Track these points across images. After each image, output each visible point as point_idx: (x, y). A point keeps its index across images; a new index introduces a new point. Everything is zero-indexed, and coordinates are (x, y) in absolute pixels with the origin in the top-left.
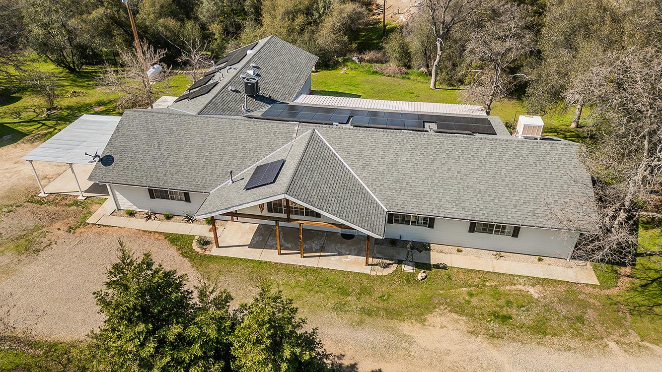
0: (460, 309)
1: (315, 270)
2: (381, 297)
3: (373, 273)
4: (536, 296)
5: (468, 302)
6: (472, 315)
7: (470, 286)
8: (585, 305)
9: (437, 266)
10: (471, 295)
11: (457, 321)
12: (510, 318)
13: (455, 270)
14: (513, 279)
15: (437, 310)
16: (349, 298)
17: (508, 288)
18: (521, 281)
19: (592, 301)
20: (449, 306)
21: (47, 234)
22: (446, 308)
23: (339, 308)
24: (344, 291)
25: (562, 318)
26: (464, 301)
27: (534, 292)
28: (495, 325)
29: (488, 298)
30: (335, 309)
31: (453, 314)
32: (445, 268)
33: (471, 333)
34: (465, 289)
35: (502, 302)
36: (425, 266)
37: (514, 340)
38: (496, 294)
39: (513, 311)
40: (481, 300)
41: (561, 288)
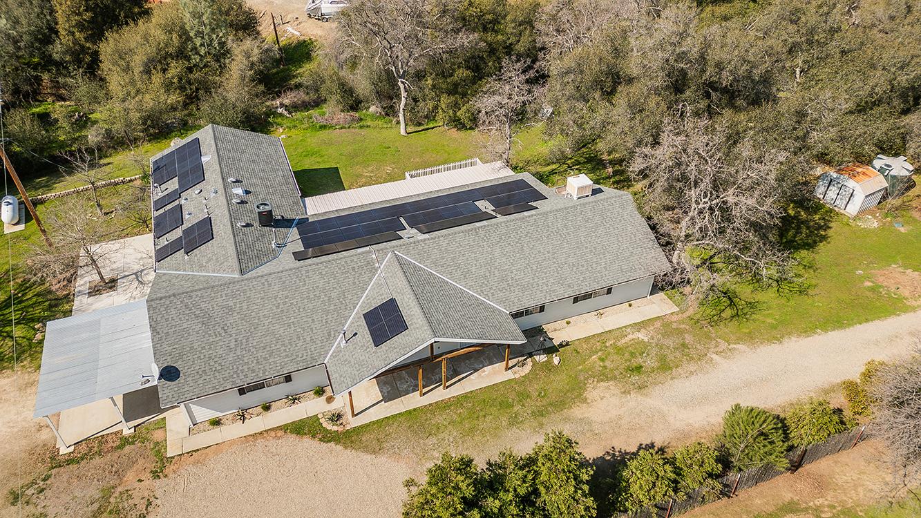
0: (604, 376)
1: (465, 397)
2: (539, 395)
3: (517, 376)
4: (646, 339)
5: (605, 367)
6: (615, 378)
7: (597, 353)
8: (680, 332)
9: (561, 345)
10: (602, 360)
11: (608, 388)
12: (641, 367)
13: (576, 342)
14: (622, 331)
15: (588, 385)
16: (516, 409)
17: (623, 341)
18: (629, 330)
19: (682, 326)
20: (594, 378)
21: (130, 493)
22: (593, 381)
23: (514, 421)
24: (505, 405)
25: (673, 350)
26: (601, 368)
27: (642, 336)
28: (635, 378)
29: (615, 357)
30: (511, 424)
31: (602, 383)
32: (567, 344)
33: (624, 392)
34: (595, 356)
35: (627, 356)
36: (552, 350)
37: (655, 384)
38: (620, 351)
39: (640, 360)
40: (613, 361)
41: (658, 324)
